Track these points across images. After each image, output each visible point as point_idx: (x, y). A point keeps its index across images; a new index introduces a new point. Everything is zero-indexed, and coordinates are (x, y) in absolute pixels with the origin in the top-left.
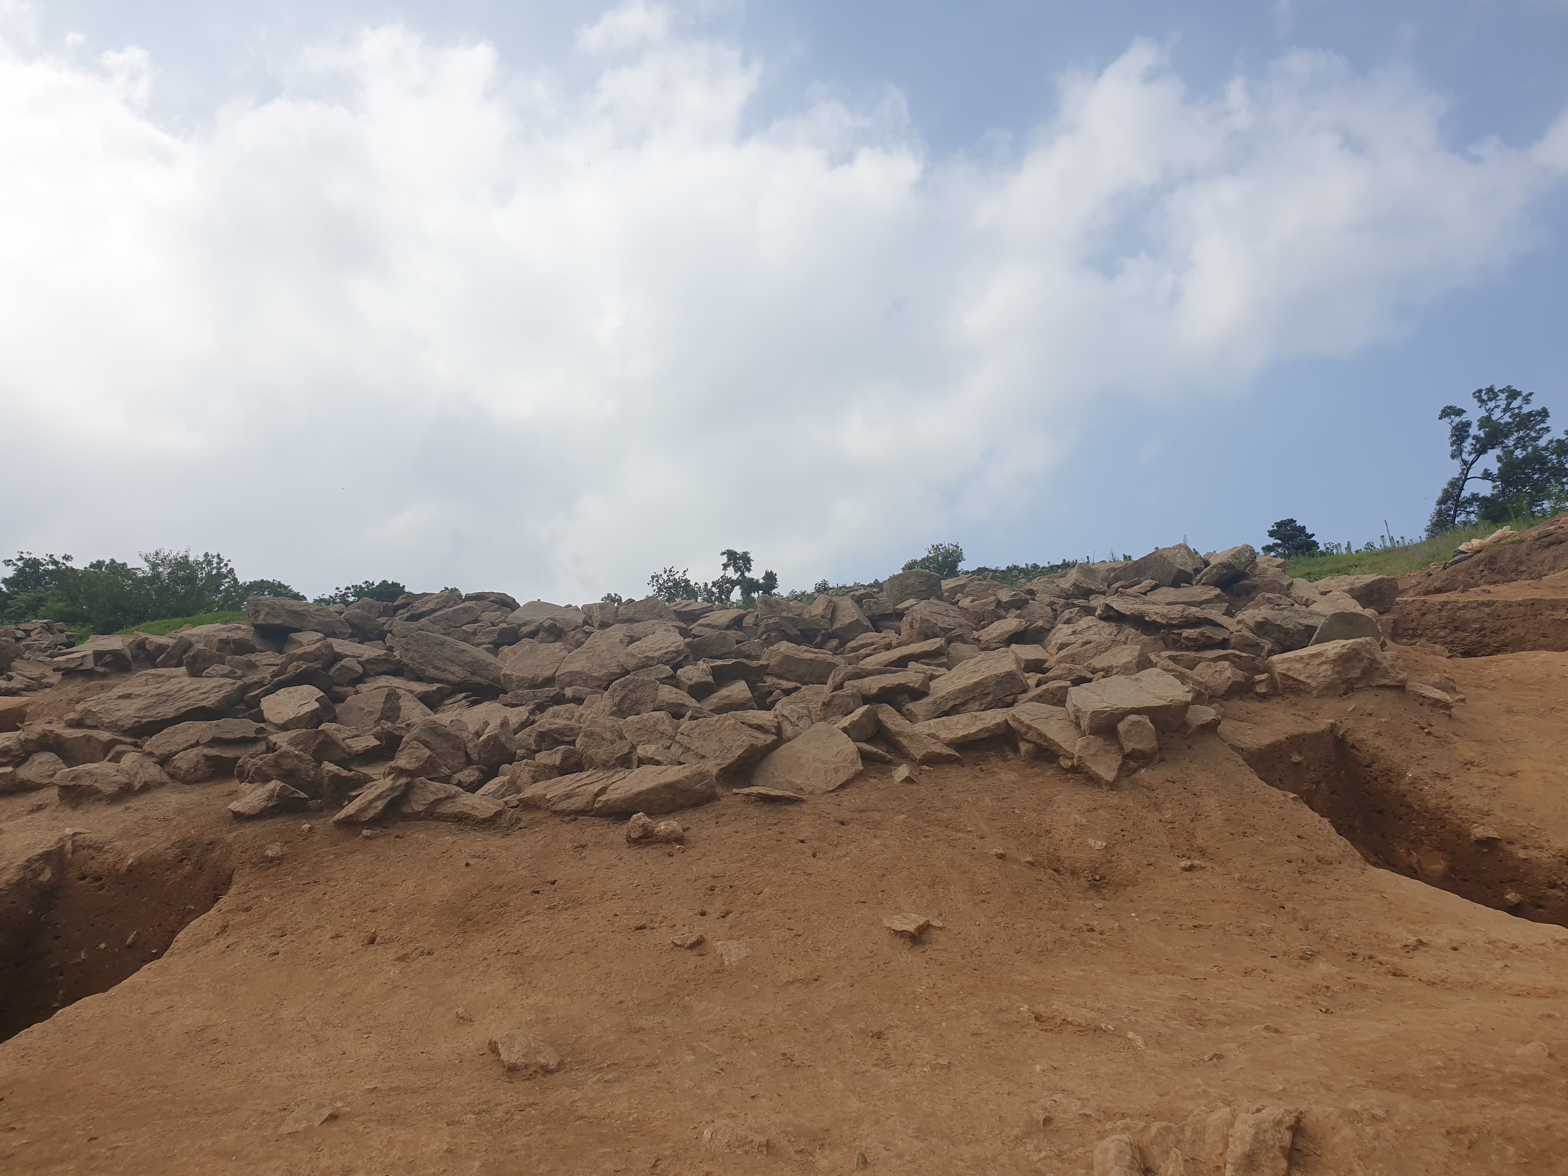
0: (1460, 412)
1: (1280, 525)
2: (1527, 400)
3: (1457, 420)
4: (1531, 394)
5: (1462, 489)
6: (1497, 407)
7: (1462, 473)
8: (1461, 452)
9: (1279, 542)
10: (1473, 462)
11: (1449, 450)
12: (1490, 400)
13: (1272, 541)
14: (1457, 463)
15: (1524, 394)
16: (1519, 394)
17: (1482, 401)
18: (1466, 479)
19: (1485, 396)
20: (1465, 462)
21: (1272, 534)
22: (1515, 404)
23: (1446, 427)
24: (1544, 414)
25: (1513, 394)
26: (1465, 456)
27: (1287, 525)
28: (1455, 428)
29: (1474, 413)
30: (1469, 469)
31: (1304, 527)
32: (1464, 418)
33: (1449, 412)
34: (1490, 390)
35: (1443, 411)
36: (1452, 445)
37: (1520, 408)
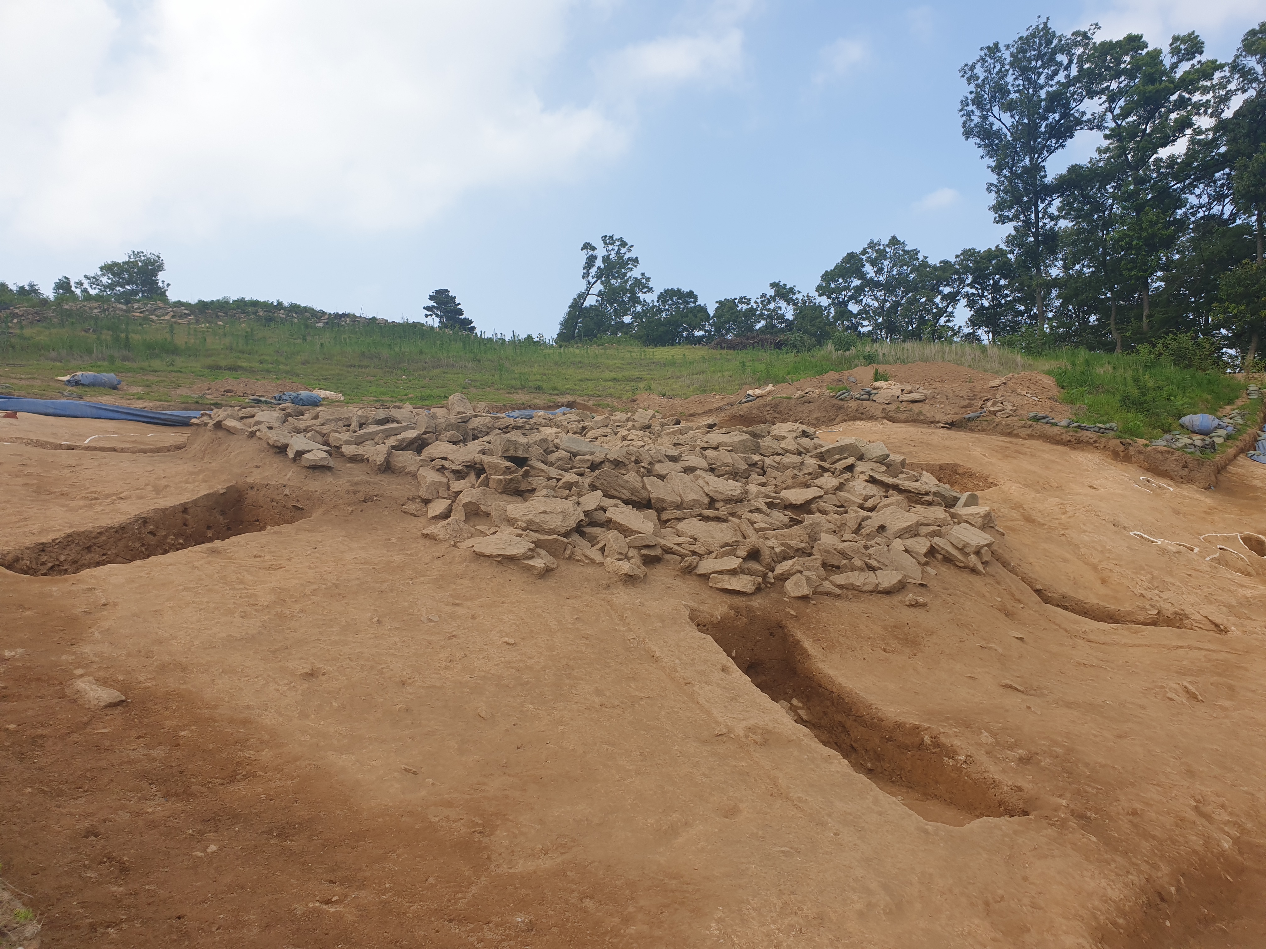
0: (593, 249)
1: (437, 292)
2: (629, 250)
3: (591, 253)
4: (632, 246)
5: (584, 300)
6: (613, 250)
7: (586, 290)
8: (588, 275)
9: (435, 304)
10: (594, 283)
11: (581, 272)
12: (611, 244)
13: (431, 303)
14: (585, 282)
15: (629, 245)
16: (627, 244)
17: (605, 243)
18: (588, 294)
19: (608, 240)
20: (589, 283)
21: (431, 298)
22: (623, 250)
23: (583, 257)
24: (636, 261)
25: (623, 244)
26: (590, 278)
27: (442, 293)
28: (588, 258)
29: (601, 252)
30: (591, 288)
31: (455, 297)
32: (594, 253)
33: (587, 246)
34: (611, 237)
35: (584, 245)
36: (584, 269)
37: (625, 253)
